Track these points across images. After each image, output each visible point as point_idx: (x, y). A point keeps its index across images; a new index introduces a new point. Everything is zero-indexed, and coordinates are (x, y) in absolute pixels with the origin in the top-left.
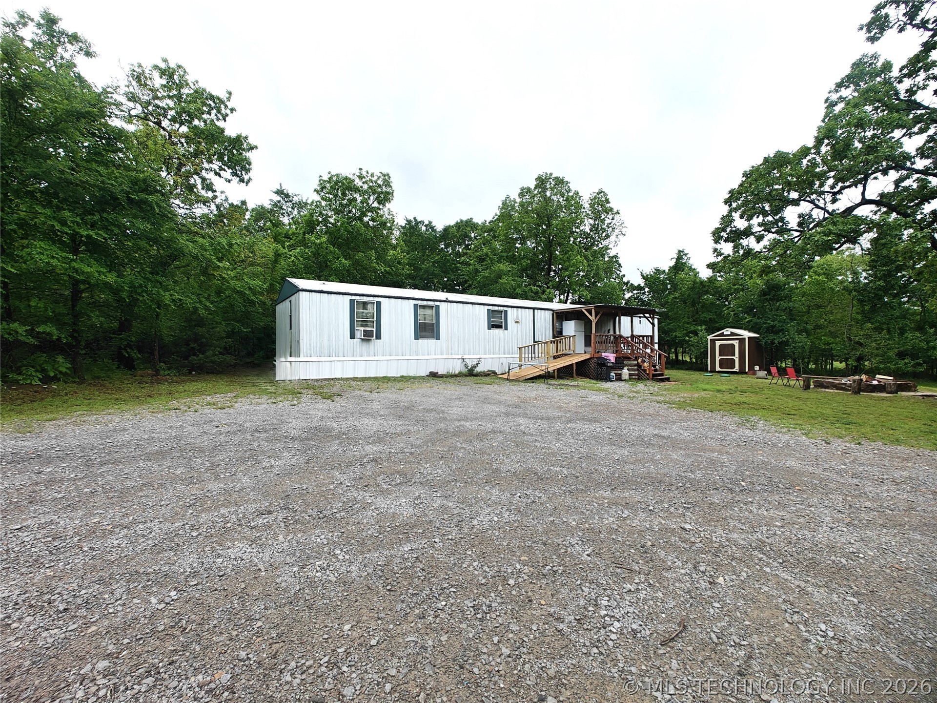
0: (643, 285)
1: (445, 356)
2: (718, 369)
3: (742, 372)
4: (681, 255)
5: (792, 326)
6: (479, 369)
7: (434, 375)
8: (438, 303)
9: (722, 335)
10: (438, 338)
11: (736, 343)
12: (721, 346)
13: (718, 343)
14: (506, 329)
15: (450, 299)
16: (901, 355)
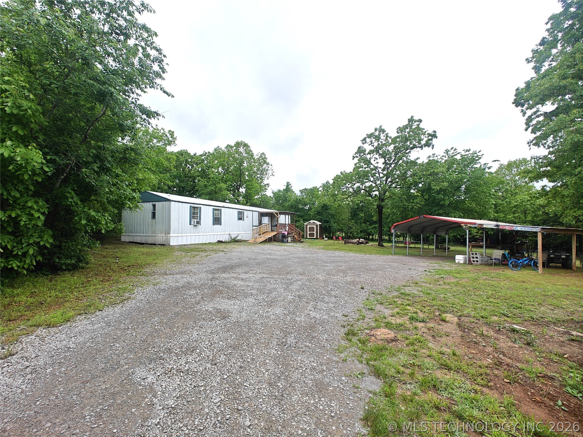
0: (272, 196)
1: (223, 233)
2: (308, 237)
3: (317, 238)
4: (288, 184)
5: (332, 221)
6: (239, 238)
7: (220, 242)
8: (221, 208)
9: (310, 223)
10: (221, 225)
11: (315, 226)
12: (309, 227)
13: (308, 226)
14: (244, 220)
15: (225, 206)
16: (361, 232)
